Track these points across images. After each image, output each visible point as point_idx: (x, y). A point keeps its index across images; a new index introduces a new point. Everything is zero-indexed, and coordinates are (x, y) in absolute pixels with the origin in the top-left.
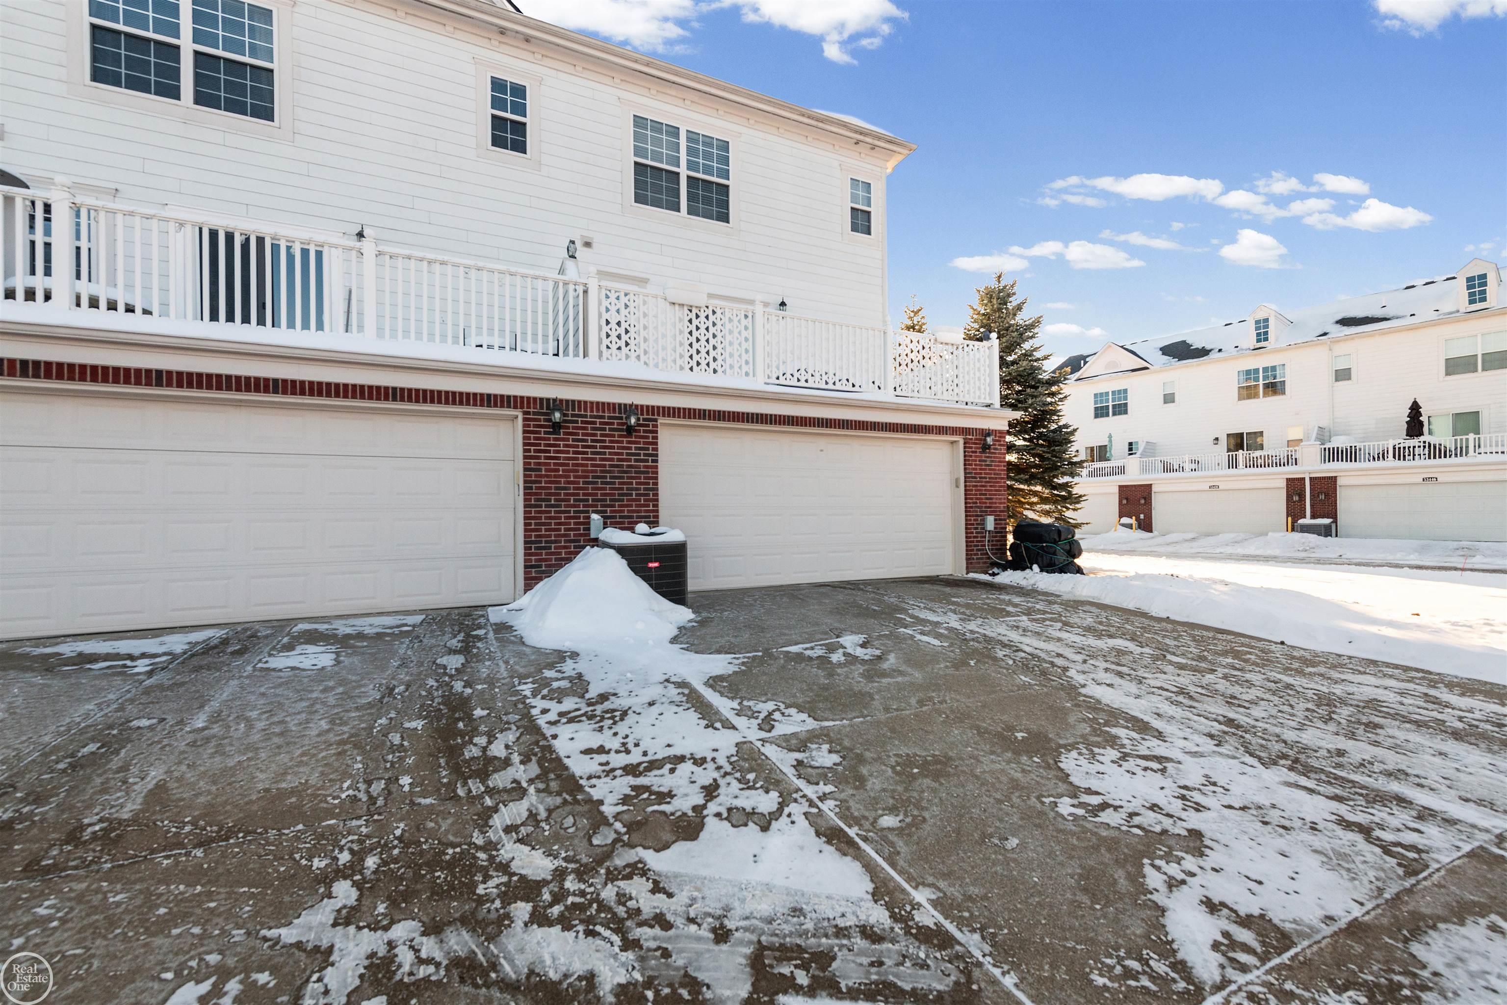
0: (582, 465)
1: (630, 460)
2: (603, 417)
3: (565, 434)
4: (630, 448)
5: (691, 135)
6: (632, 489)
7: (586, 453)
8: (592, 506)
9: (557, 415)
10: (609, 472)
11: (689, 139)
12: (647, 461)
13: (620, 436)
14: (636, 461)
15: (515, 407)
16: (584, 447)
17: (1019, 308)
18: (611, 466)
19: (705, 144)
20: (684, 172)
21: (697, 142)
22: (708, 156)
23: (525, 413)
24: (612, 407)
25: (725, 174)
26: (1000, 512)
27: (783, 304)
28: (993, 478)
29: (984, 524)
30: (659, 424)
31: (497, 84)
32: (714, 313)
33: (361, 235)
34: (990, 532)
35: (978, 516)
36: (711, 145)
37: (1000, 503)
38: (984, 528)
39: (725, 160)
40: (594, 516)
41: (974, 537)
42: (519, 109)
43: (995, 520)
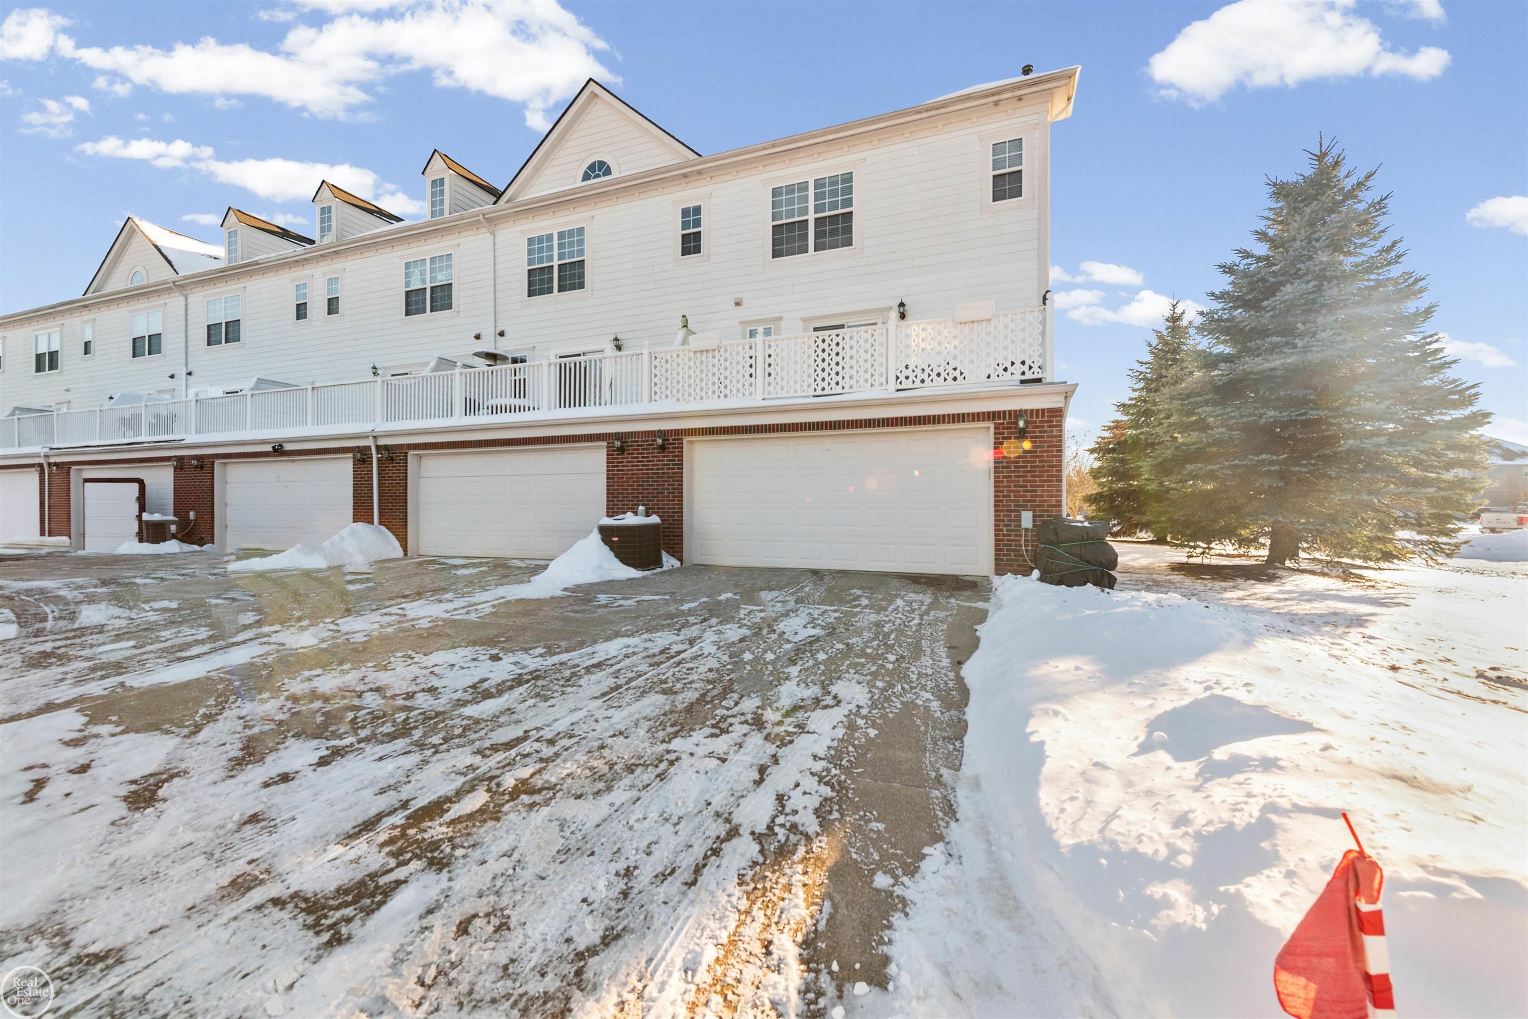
1: (663, 469)
2: (648, 441)
3: (627, 454)
4: (663, 461)
5: (819, 182)
6: (665, 489)
7: (639, 466)
10: (652, 478)
11: (817, 187)
12: (675, 469)
13: (657, 453)
14: (668, 469)
15: (603, 441)
16: (637, 462)
18: (652, 473)
19: (830, 184)
20: (811, 217)
21: (824, 186)
22: (834, 193)
23: (608, 443)
24: (652, 433)
25: (849, 203)
26: (1049, 506)
27: (902, 305)
28: (1036, 467)
29: (1020, 521)
30: (685, 442)
31: (685, 212)
32: (726, 351)
33: (616, 339)
34: (1026, 530)
35: (1011, 511)
36: (837, 183)
37: (1051, 496)
38: (1020, 526)
39: (849, 190)
40: (641, 508)
41: (1004, 535)
42: (697, 223)
43: (1034, 516)
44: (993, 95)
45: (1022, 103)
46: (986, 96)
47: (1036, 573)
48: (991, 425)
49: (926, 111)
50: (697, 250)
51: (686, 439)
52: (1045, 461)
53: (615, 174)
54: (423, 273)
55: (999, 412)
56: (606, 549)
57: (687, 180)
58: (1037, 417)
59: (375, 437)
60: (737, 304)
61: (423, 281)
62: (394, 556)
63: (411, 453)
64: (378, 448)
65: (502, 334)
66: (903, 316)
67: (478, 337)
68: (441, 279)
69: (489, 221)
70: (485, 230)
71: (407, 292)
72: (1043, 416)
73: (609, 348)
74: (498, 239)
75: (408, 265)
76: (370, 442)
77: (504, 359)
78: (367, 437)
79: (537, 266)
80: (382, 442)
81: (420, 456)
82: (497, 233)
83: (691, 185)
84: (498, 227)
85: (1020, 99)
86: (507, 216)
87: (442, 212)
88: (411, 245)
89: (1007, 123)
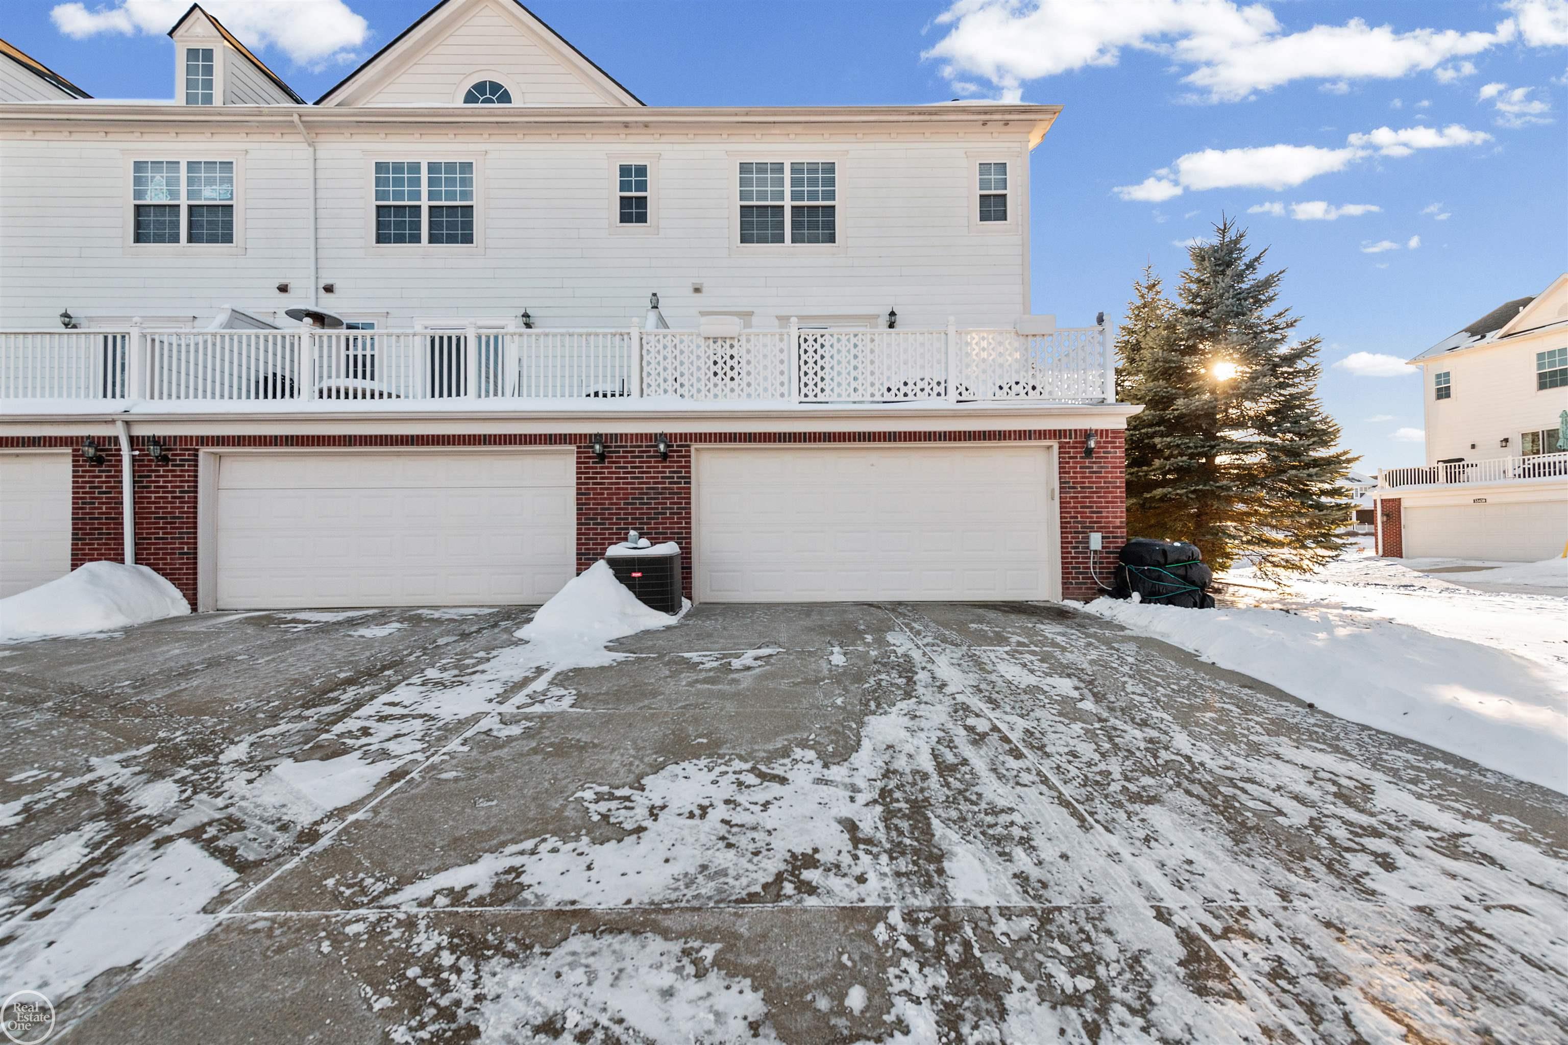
0: (623, 489)
1: (664, 483)
2: (641, 446)
3: (609, 462)
4: (664, 472)
5: (796, 167)
6: (666, 509)
7: (627, 478)
8: (631, 524)
9: (597, 447)
10: (647, 494)
11: (793, 171)
12: (680, 483)
13: (656, 462)
14: (670, 483)
15: (570, 443)
16: (624, 473)
17: (1250, 266)
18: (648, 488)
19: (809, 171)
20: (788, 203)
21: (801, 171)
22: (813, 182)
23: (578, 447)
24: (648, 437)
25: (831, 195)
26: (1114, 527)
27: (892, 314)
28: (1102, 488)
29: (1088, 543)
30: (692, 449)
31: (625, 170)
32: (748, 341)
33: (526, 315)
34: (1095, 552)
35: (1079, 533)
36: (816, 171)
37: (1116, 517)
38: (1088, 548)
39: (831, 182)
40: (632, 533)
41: (1072, 558)
42: (642, 186)
43: (1103, 538)
44: (986, 113)
45: (1007, 129)
46: (979, 113)
47: (1136, 596)
48: (1055, 444)
49: (920, 114)
50: (642, 218)
51: (694, 446)
52: (1110, 482)
53: (517, 102)
54: (172, 182)
55: (1065, 431)
56: (623, 588)
57: (628, 131)
58: (1101, 437)
59: (127, 423)
60: (697, 290)
61: (174, 194)
62: (174, 613)
63: (203, 451)
64: (133, 441)
65: (329, 289)
66: (891, 326)
67: (283, 289)
68: (210, 195)
69: (308, 125)
70: (300, 138)
71: (138, 208)
72: (1107, 437)
73: (514, 325)
74: (320, 154)
75: (139, 166)
76: (118, 431)
77: (336, 323)
78: (113, 422)
79: (391, 203)
80: (140, 431)
81: (220, 456)
82: (319, 146)
83: (631, 139)
84: (321, 138)
85: (1007, 124)
86: (339, 126)
87: (208, 99)
88: (146, 137)
89: (990, 145)
